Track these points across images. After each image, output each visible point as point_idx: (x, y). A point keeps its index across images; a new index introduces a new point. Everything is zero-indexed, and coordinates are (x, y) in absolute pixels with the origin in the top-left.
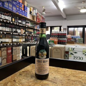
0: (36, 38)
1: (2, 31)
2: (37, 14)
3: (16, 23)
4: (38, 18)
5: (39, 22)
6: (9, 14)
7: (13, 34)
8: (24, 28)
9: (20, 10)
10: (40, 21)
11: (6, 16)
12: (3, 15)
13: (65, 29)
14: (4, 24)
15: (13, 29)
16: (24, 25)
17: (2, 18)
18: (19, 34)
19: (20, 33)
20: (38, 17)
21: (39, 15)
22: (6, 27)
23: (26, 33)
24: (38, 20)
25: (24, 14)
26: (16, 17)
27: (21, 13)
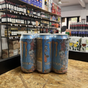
0: (51, 30)
1: (18, 24)
2: (52, 4)
3: (31, 15)
4: (53, 9)
5: (54, 12)
6: (24, 6)
7: (28, 26)
8: (39, 20)
9: (35, 1)
10: (56, 11)
11: (21, 8)
12: (18, 7)
13: (84, 19)
14: (20, 16)
15: (28, 21)
16: (39, 16)
17: (17, 10)
18: (34, 27)
19: (35, 25)
20: (54, 7)
21: (55, 6)
22: (21, 19)
23: (41, 25)
24: (53, 11)
25: (39, 5)
26: (31, 9)
27: (36, 4)
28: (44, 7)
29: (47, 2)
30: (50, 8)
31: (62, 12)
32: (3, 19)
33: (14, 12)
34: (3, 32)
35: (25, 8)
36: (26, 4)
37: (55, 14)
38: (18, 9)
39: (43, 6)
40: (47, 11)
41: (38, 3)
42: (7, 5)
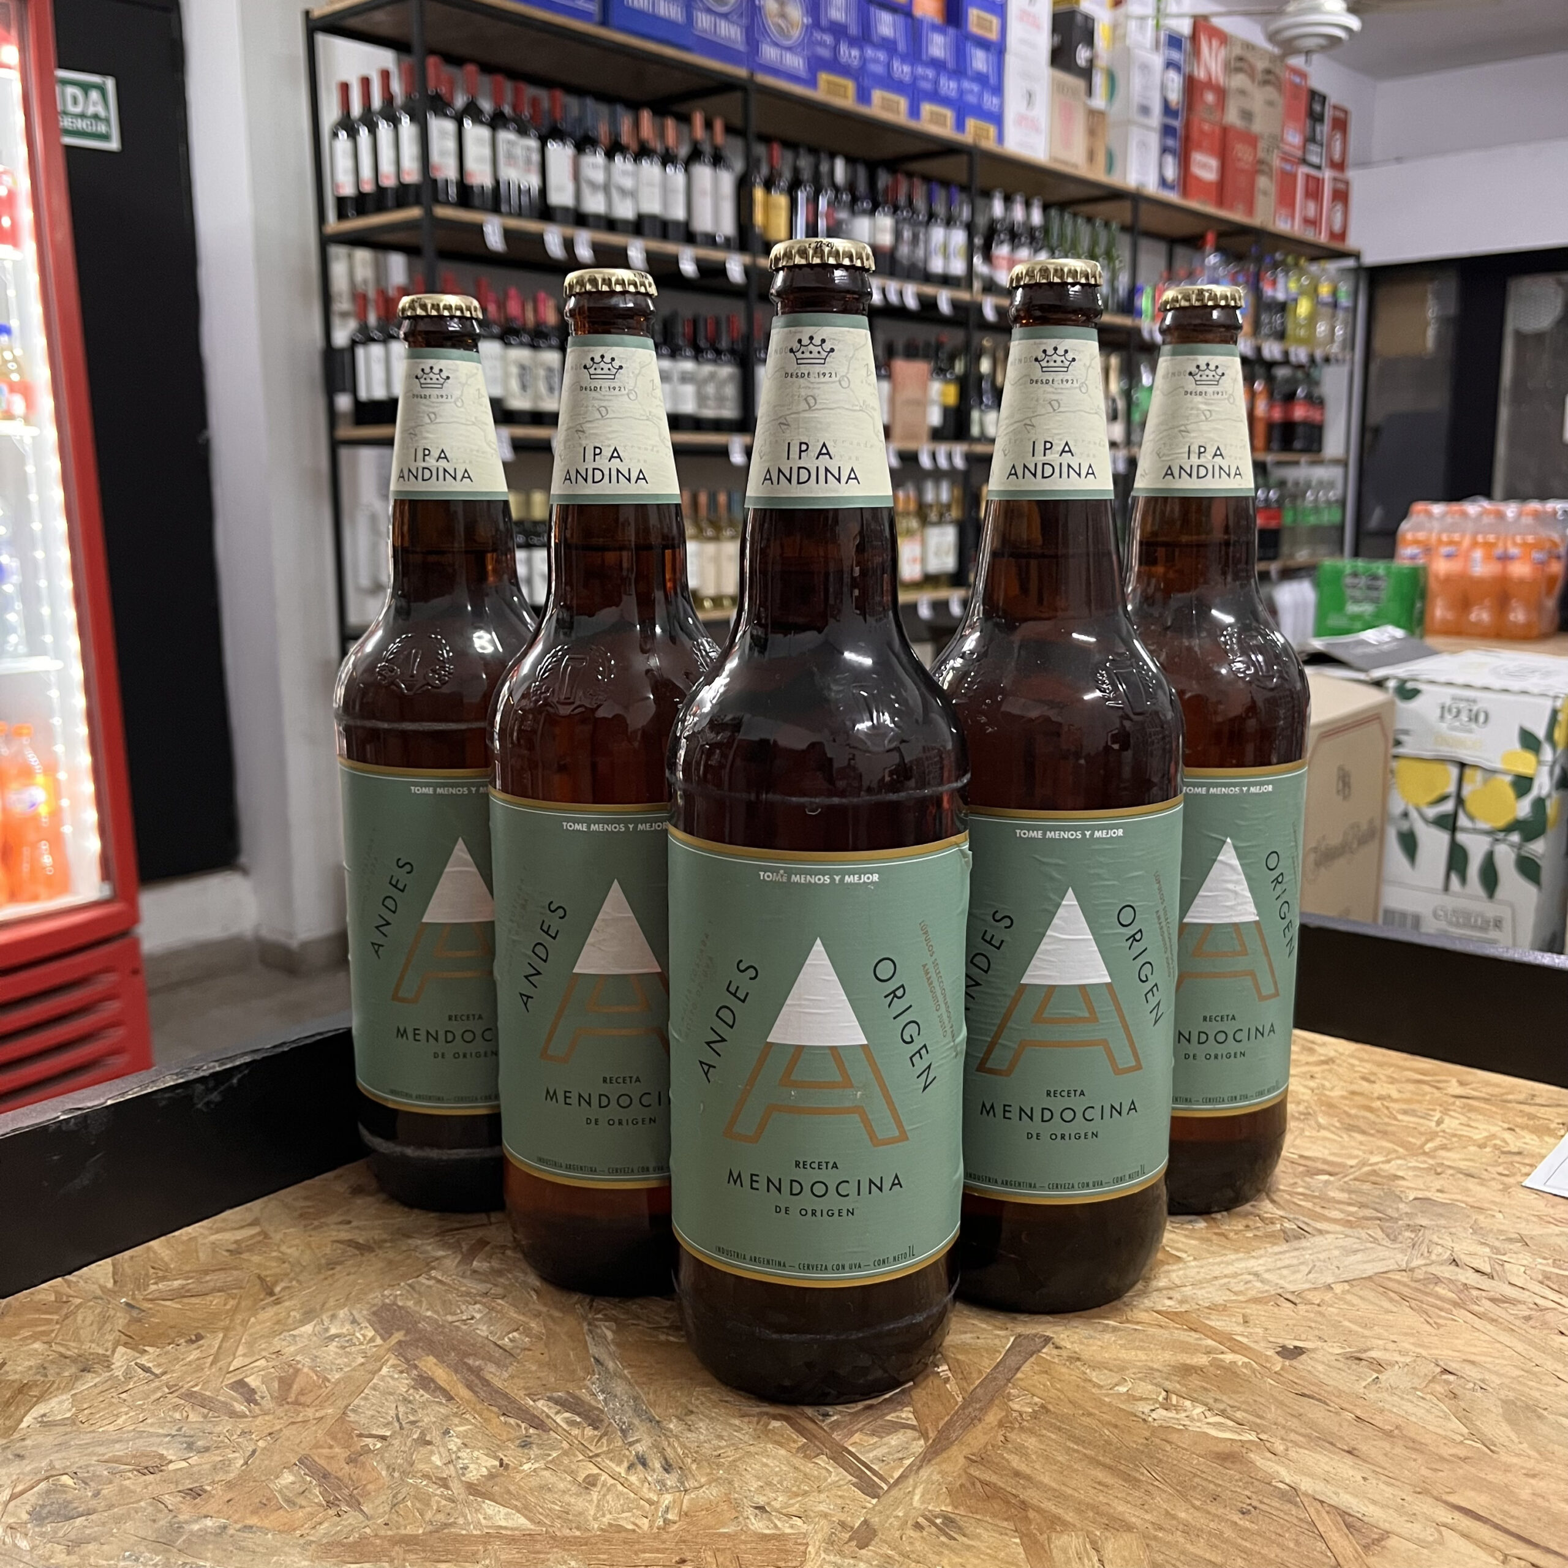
2: (1185, 45)
5: (1221, 191)
9: (886, 24)
10: (1260, 167)
11: (651, 169)
12: (613, 149)
16: (946, 280)
17: (595, 204)
20: (1222, 93)
21: (1238, 65)
24: (1206, 167)
25: (949, 86)
27: (902, 70)
28: (1041, 111)
29: (1103, 17)
30: (1156, 118)
31: (1365, 164)
32: (376, 350)
33: (539, 240)
34: (374, 548)
35: (718, 160)
36: (725, 86)
37: (1237, 216)
38: (606, 188)
39: (1030, 95)
40: (1098, 174)
41: (938, 46)
42: (441, 128)
